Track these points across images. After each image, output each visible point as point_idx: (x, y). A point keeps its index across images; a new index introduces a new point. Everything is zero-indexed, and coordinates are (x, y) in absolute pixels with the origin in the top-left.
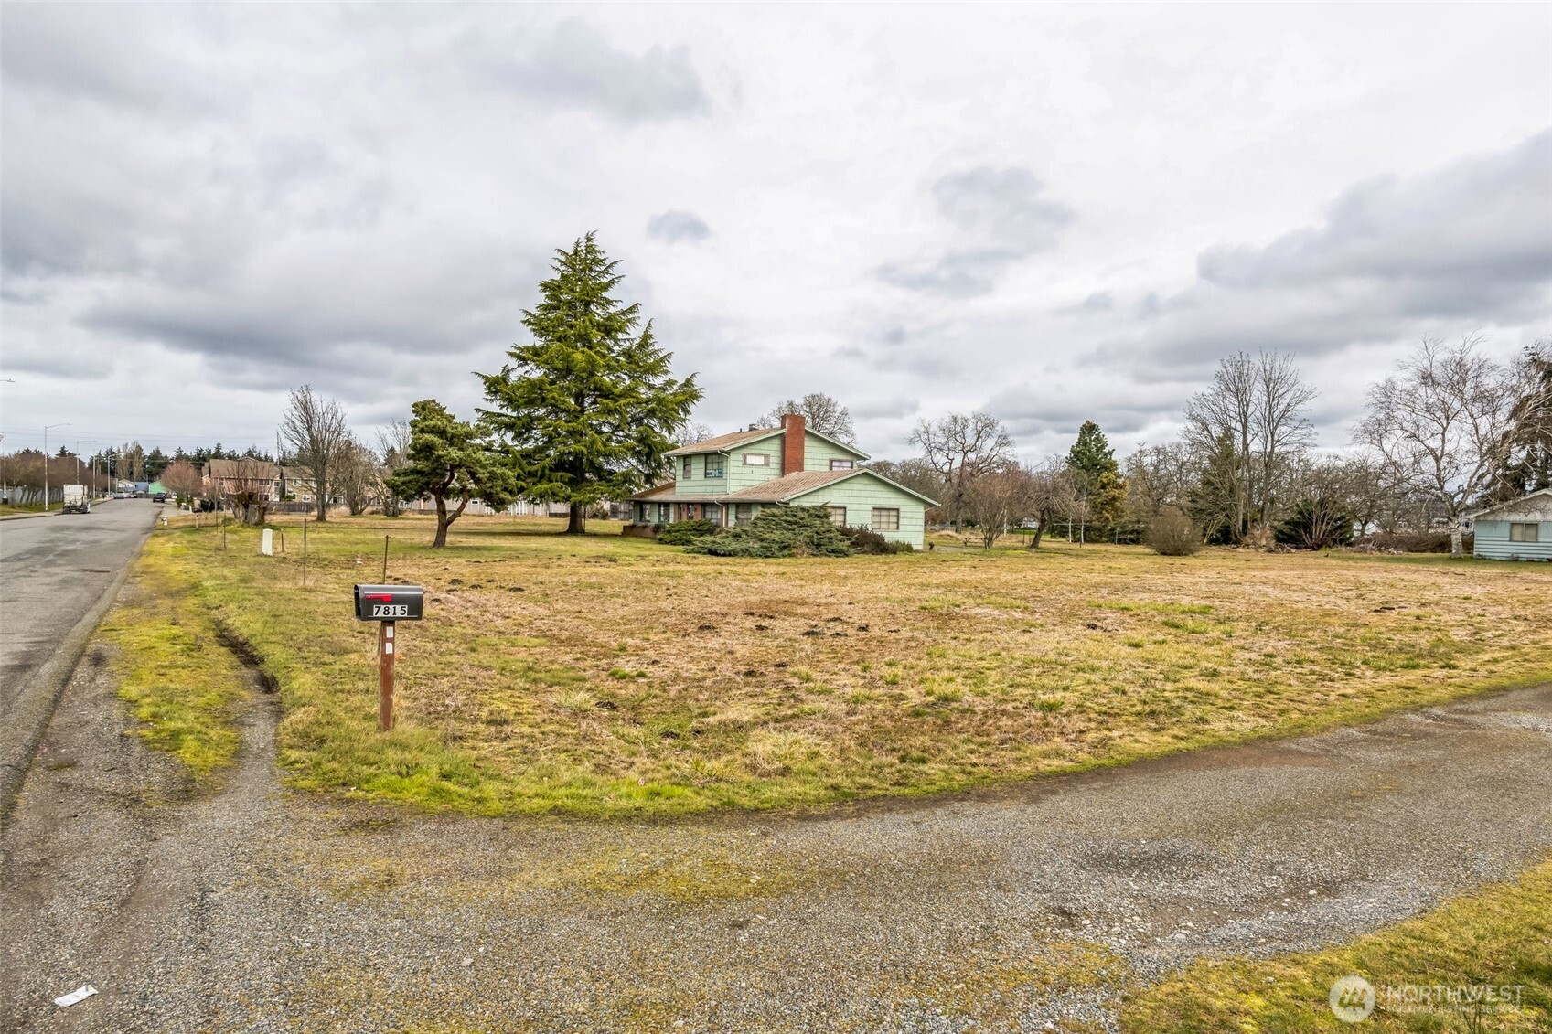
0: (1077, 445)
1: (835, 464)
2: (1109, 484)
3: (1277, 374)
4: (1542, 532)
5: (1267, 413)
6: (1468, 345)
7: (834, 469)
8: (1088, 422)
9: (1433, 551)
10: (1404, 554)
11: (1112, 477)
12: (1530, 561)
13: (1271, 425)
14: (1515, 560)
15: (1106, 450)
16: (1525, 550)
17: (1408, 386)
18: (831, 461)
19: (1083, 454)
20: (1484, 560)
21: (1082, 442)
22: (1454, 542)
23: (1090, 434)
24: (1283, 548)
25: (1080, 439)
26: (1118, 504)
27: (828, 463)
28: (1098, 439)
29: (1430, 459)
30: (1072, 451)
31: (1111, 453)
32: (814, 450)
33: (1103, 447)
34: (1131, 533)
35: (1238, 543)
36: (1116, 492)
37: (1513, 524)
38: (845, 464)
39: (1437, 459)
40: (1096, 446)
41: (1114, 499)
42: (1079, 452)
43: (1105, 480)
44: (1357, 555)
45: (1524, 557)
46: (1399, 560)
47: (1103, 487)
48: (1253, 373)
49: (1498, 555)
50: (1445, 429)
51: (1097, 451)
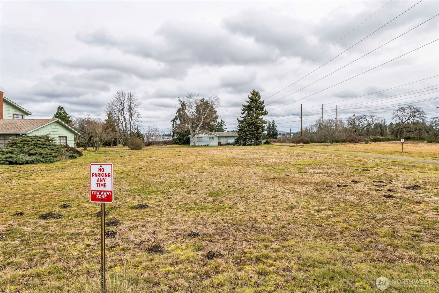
1: (15, 116)
3: (132, 97)
4: (203, 139)
7: (15, 119)
12: (201, 146)
16: (200, 143)
18: (14, 115)
19: (60, 117)
20: (192, 146)
23: (61, 110)
27: (12, 115)
28: (64, 112)
32: (8, 109)
37: (197, 137)
38: (19, 116)
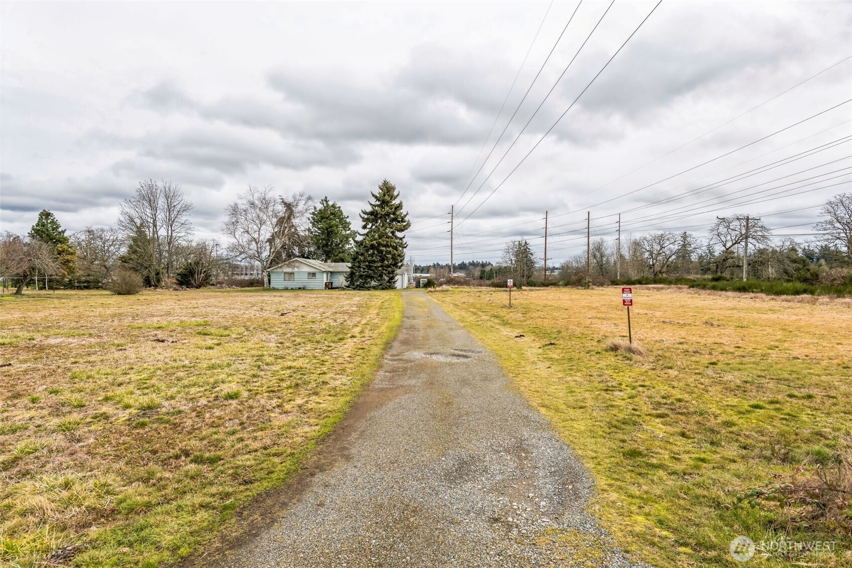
0: (38, 225)
2: (63, 252)
3: (172, 194)
4: (296, 276)
5: (168, 215)
6: (267, 191)
8: (44, 210)
9: (248, 286)
10: (239, 289)
11: (66, 247)
12: (292, 289)
13: (170, 223)
14: (286, 289)
15: (60, 230)
16: (290, 284)
17: (244, 207)
19: (42, 232)
20: (274, 289)
21: (41, 224)
22: (265, 282)
23: (47, 218)
24: (182, 288)
25: (39, 222)
26: (71, 264)
28: (53, 222)
29: (254, 243)
30: (33, 229)
31: (63, 232)
33: (58, 227)
34: (84, 282)
35: (156, 286)
36: (69, 257)
37: (285, 273)
39: (257, 243)
40: (52, 227)
41: (68, 261)
42: (39, 230)
43: (60, 249)
44: (217, 290)
45: (290, 287)
46: (238, 291)
47: (60, 254)
48: (158, 191)
49: (280, 287)
50: (260, 229)
51: (53, 230)
